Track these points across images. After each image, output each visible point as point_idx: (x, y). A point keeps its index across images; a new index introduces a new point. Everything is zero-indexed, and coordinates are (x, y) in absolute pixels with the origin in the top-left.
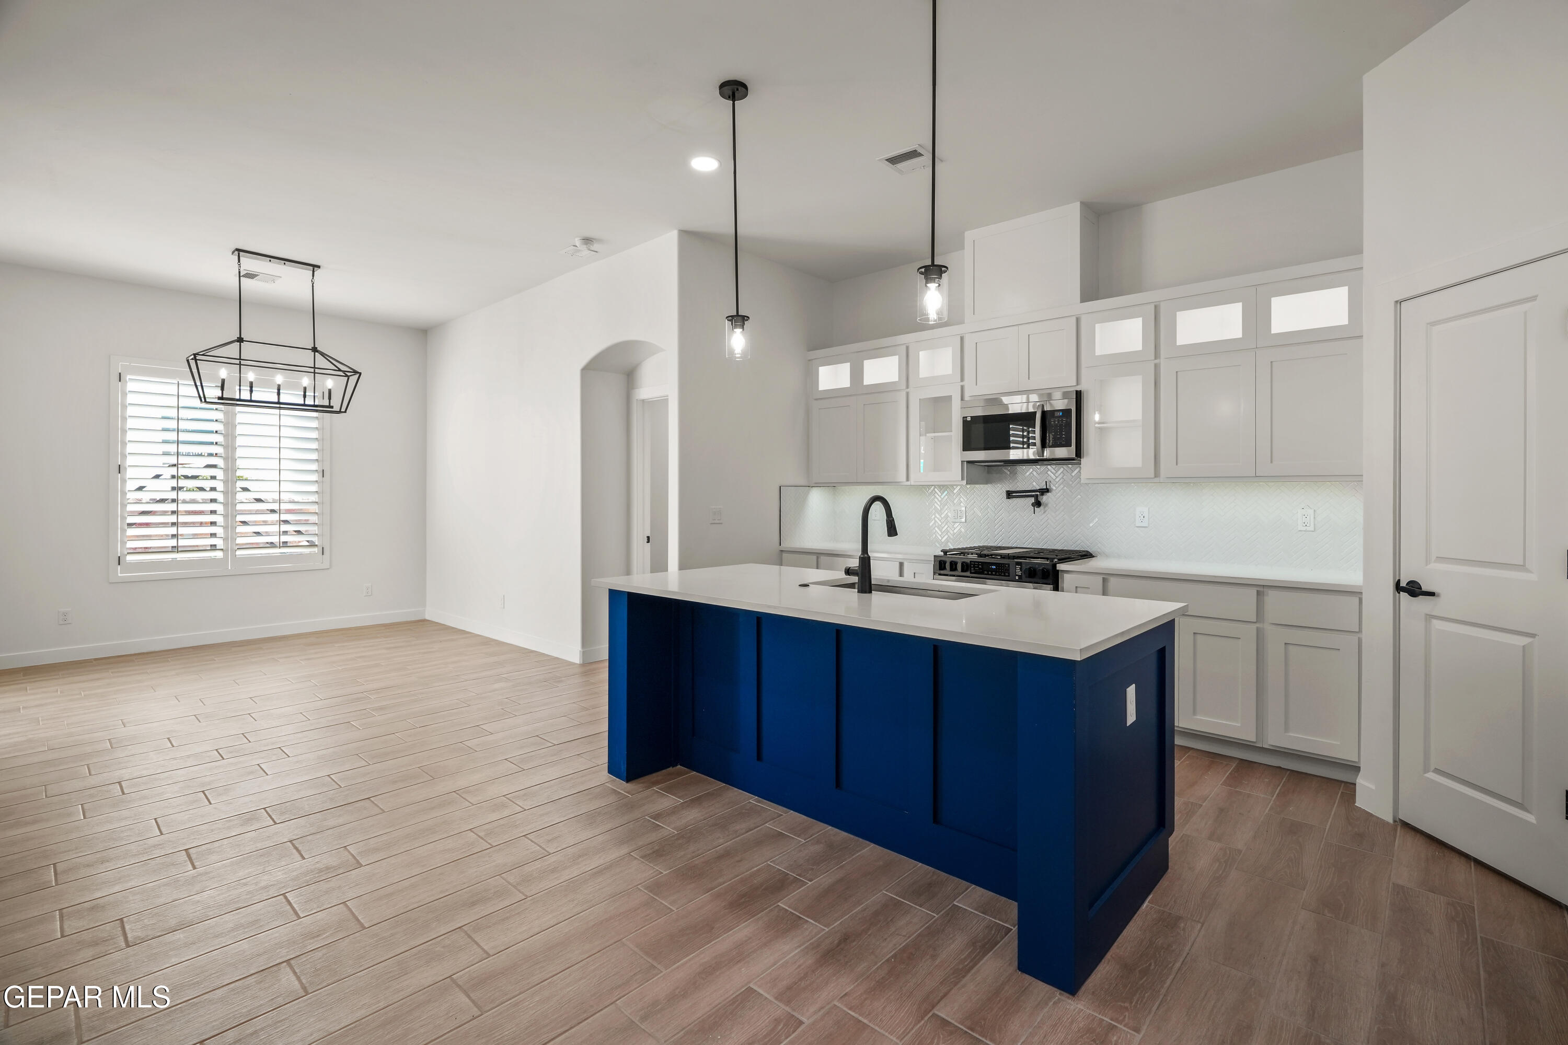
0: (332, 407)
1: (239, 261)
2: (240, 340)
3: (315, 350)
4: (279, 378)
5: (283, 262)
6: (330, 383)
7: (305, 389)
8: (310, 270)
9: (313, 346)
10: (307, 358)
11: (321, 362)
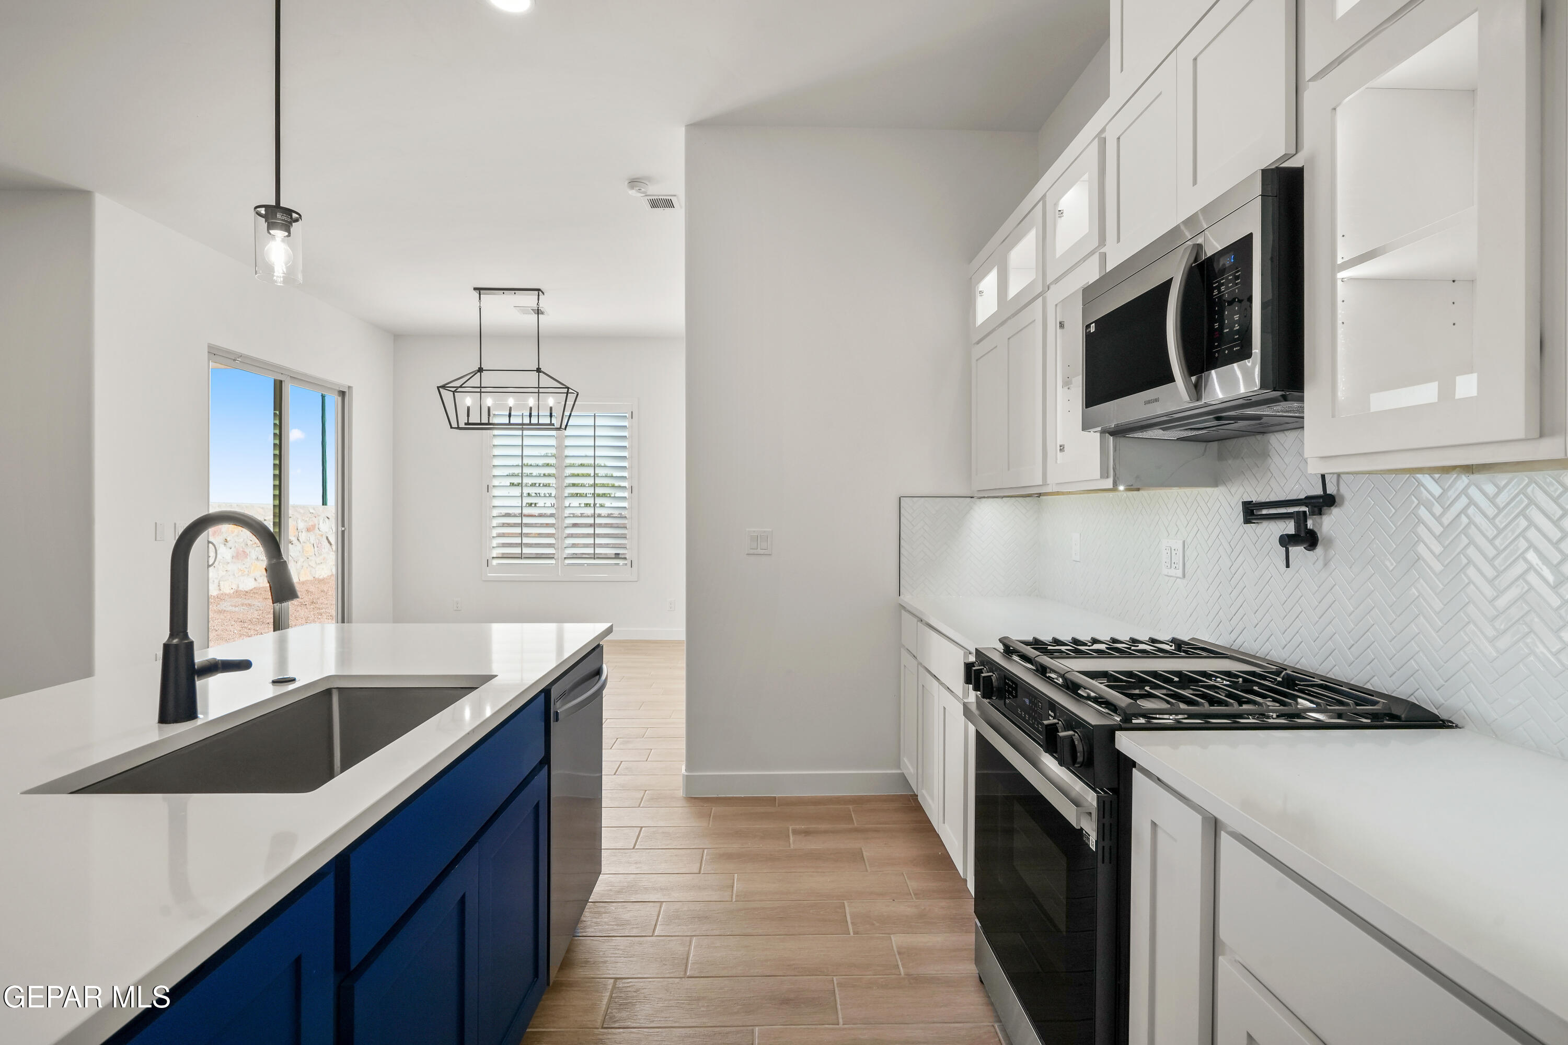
0: (553, 425)
1: (480, 299)
2: (480, 370)
3: (539, 370)
4: (511, 401)
5: (514, 292)
6: (551, 401)
7: (531, 409)
8: (536, 295)
9: (537, 367)
10: (531, 379)
11: (545, 381)
